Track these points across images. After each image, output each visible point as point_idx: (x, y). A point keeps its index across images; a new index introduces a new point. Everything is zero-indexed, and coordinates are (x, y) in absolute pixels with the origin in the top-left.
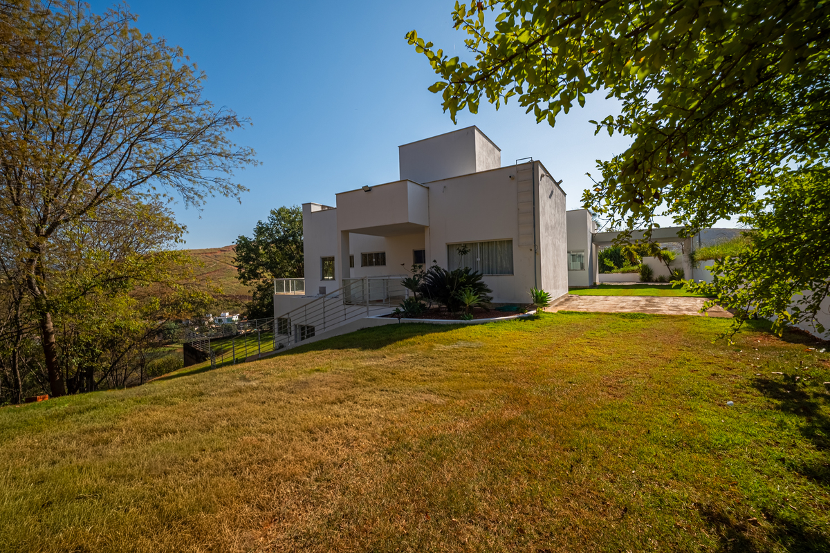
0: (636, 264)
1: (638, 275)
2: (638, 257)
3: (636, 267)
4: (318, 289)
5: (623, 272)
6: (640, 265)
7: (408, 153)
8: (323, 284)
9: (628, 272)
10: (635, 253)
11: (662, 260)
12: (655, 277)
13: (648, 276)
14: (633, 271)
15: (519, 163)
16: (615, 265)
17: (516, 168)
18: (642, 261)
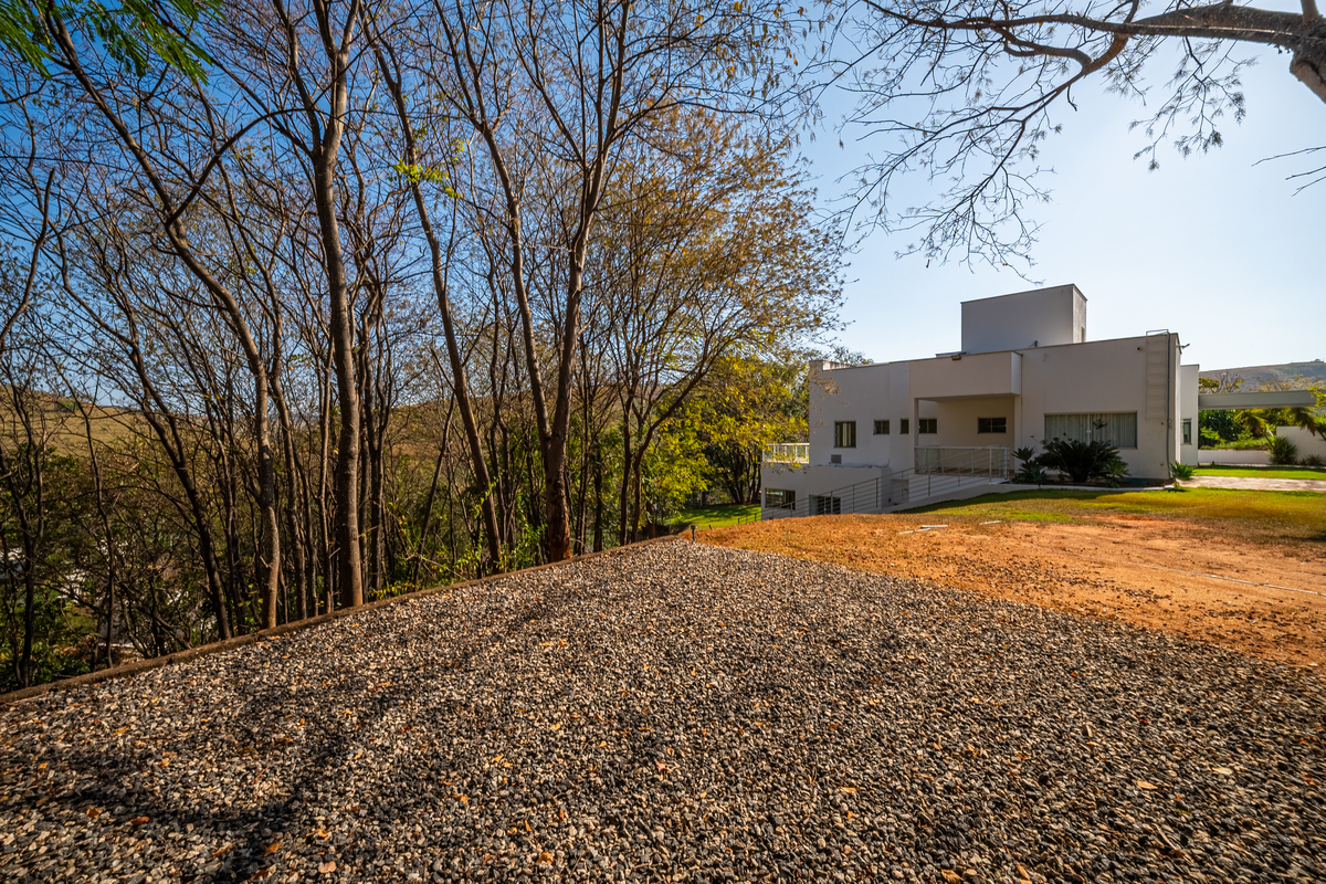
0: (1265, 435)
1: (1268, 454)
2: (1267, 426)
3: (1262, 441)
4: (830, 458)
5: (1237, 449)
6: (1272, 438)
7: (973, 312)
8: (838, 451)
9: (1247, 448)
10: (1262, 421)
11: (1316, 432)
12: (1300, 457)
13: (1287, 456)
14: (1257, 448)
15: (1149, 334)
16: (1221, 436)
17: (1147, 339)
18: (1275, 433)
